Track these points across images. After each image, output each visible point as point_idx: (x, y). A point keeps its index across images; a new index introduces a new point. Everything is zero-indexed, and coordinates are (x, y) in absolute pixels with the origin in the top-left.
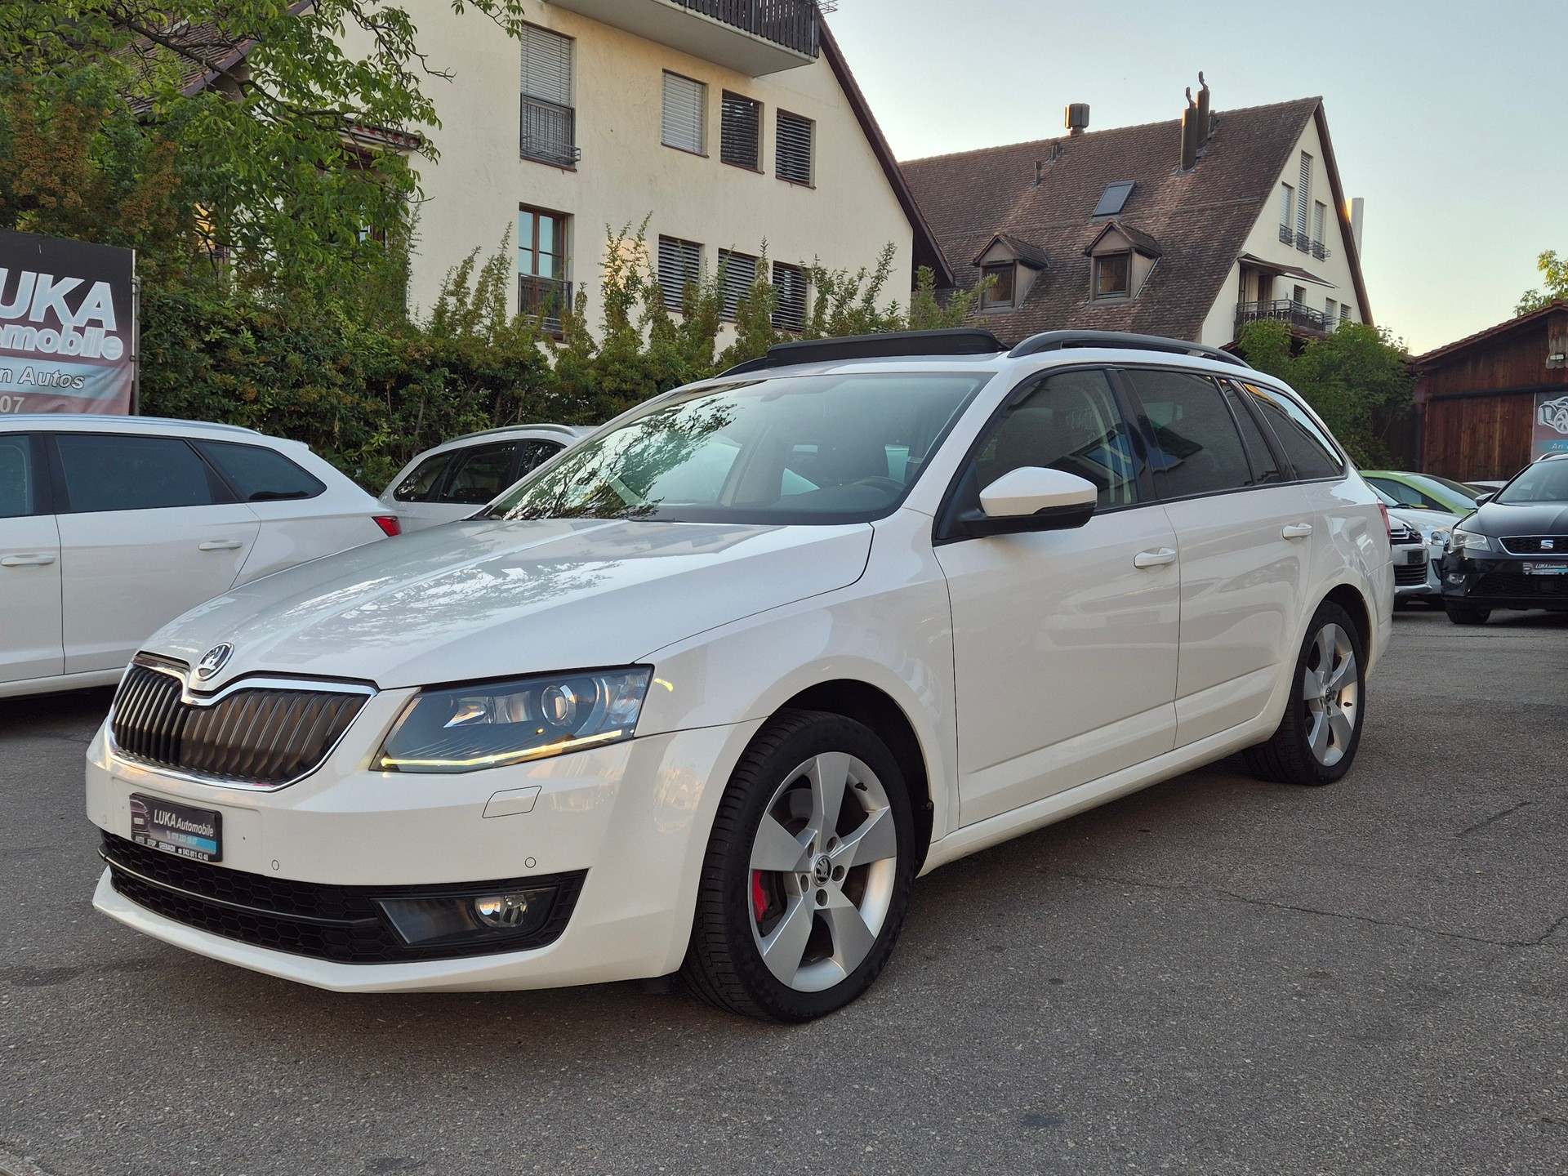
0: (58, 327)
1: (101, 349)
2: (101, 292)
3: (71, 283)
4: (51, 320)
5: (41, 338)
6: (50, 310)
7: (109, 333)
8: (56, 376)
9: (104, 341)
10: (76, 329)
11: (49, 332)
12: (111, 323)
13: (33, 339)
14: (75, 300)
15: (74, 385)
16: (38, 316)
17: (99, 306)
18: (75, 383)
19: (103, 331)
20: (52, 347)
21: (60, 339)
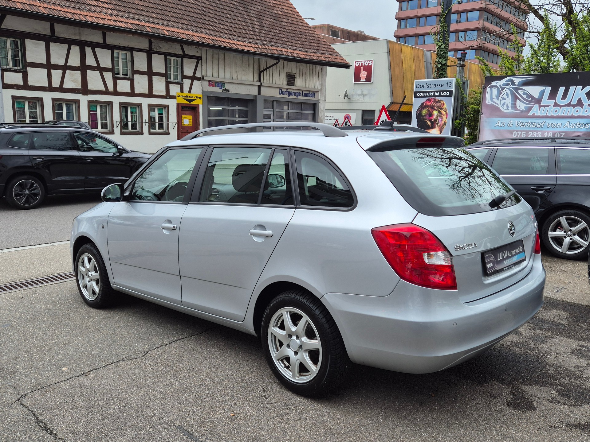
0: (582, 106)
4: (580, 103)
5: (575, 110)
6: (580, 100)
8: (578, 124)
10: (589, 105)
11: (578, 108)
13: (571, 111)
15: (585, 127)
16: (574, 102)
18: (586, 126)
20: (579, 113)
21: (582, 110)
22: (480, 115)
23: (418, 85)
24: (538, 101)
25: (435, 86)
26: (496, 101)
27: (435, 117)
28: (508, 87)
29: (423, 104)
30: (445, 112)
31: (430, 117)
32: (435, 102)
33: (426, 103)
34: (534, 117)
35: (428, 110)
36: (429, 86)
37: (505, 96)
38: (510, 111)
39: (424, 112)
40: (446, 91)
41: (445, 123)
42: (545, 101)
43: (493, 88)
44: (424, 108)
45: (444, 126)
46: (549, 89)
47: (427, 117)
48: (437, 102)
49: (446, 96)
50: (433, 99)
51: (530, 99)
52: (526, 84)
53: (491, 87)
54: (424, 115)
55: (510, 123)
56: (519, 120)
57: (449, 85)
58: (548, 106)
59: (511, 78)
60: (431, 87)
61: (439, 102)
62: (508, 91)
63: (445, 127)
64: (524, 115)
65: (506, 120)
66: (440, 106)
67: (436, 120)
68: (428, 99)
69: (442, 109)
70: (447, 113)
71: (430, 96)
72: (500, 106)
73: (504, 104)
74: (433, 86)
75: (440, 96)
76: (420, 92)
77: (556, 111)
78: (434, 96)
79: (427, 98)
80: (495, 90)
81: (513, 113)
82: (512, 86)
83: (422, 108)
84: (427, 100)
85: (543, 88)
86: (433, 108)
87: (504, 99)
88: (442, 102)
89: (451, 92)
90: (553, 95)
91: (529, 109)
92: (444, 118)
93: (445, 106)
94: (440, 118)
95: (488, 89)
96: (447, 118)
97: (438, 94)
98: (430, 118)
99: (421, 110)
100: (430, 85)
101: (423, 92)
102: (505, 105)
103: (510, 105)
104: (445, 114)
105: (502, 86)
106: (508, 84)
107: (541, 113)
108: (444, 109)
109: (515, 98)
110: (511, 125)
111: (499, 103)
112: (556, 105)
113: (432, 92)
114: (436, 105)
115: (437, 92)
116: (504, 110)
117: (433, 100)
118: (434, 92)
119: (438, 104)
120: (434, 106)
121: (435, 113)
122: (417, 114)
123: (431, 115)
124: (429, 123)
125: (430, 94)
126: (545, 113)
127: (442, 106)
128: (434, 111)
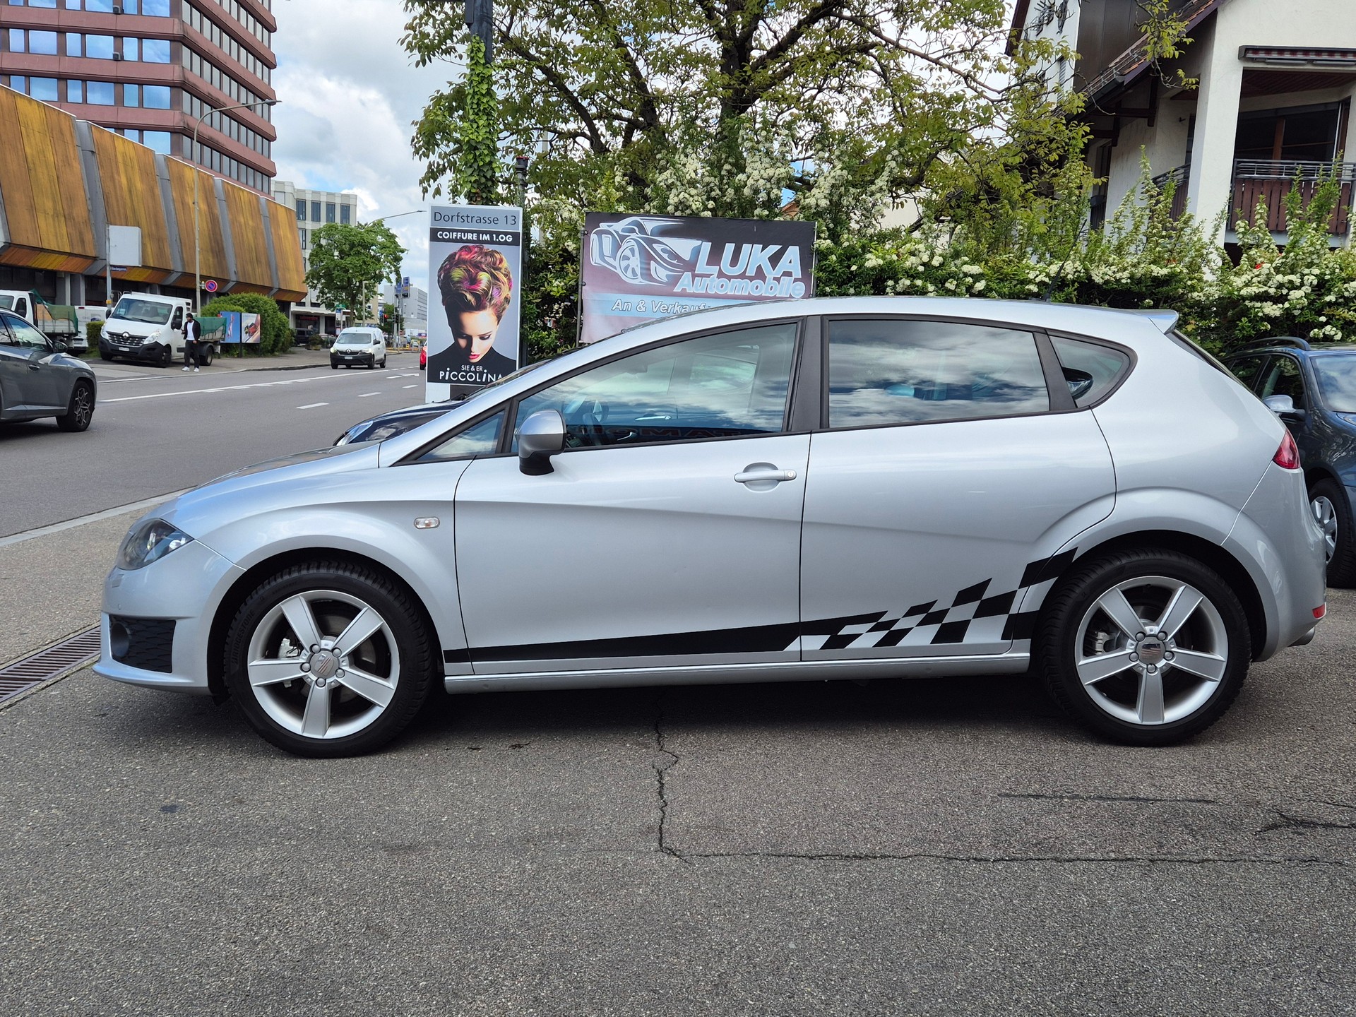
0: (764, 278)
1: (790, 291)
2: (793, 252)
3: (773, 249)
4: (760, 274)
5: (752, 286)
6: (759, 268)
7: (796, 280)
9: (792, 285)
10: (775, 279)
11: (758, 282)
12: (797, 273)
13: (747, 288)
14: (775, 259)
16: (751, 272)
17: (790, 262)
19: (793, 278)
20: (760, 291)
21: (764, 286)
22: (580, 287)
23: (438, 215)
24: (690, 266)
25: (479, 220)
26: (610, 260)
27: (483, 286)
28: (633, 235)
29: (452, 257)
30: (506, 275)
31: (471, 285)
32: (481, 253)
33: (460, 255)
34: (684, 294)
35: (468, 271)
36: (465, 219)
37: (628, 253)
38: (639, 281)
39: (457, 274)
40: (506, 234)
41: (507, 300)
42: (702, 266)
43: (603, 236)
44: (457, 264)
45: (506, 305)
46: (707, 246)
47: (466, 284)
48: (486, 254)
49: (506, 243)
50: (477, 247)
51: (675, 262)
52: (666, 232)
53: (600, 233)
54: (456, 279)
55: (641, 305)
56: (657, 299)
57: (510, 221)
58: (708, 276)
59: (638, 219)
60: (469, 220)
61: (492, 254)
62: (633, 243)
63: (507, 307)
64: (667, 290)
65: (635, 299)
66: (494, 264)
67: (486, 293)
68: (463, 247)
69: (499, 269)
70: (509, 280)
71: (468, 241)
72: (618, 271)
73: (627, 268)
74: (474, 220)
75: (491, 242)
76: (443, 230)
77: (722, 286)
78: (478, 241)
79: (462, 245)
80: (607, 241)
81: (646, 285)
82: (640, 235)
83: (451, 264)
84: (461, 249)
85: (696, 243)
86: (477, 266)
87: (627, 258)
88: (497, 256)
89: (516, 235)
90: (715, 257)
91: (675, 280)
92: (505, 289)
93: (505, 264)
94: (495, 289)
95: (593, 237)
96: (512, 289)
97: (487, 237)
98: (472, 287)
99: (450, 268)
100: (467, 216)
101: (453, 231)
102: (630, 270)
103: (638, 271)
104: (505, 280)
105: (620, 233)
106: (633, 231)
107: (697, 289)
108: (503, 271)
109: (647, 258)
110: (643, 309)
111: (617, 265)
112: (721, 275)
113: (473, 232)
114: (483, 260)
115: (486, 233)
116: (628, 278)
117: (476, 249)
118: (479, 232)
119: (489, 259)
120: (481, 263)
121: (484, 277)
122: (439, 277)
123: (474, 281)
124: (469, 297)
125: (470, 236)
126: (702, 289)
127: (498, 263)
128: (481, 273)
